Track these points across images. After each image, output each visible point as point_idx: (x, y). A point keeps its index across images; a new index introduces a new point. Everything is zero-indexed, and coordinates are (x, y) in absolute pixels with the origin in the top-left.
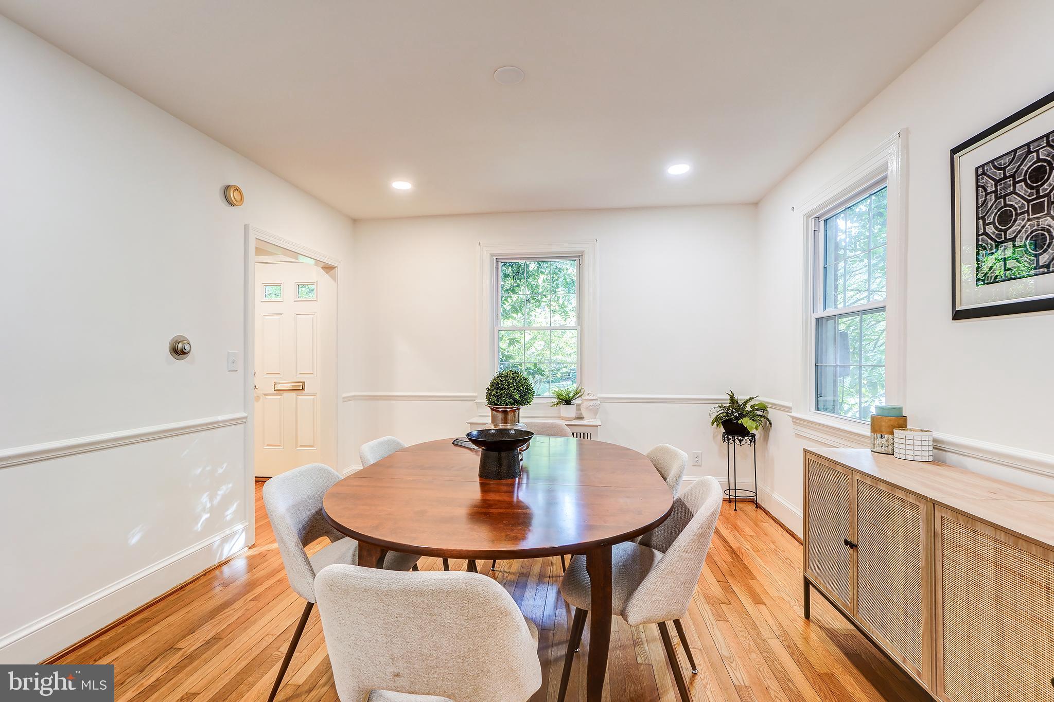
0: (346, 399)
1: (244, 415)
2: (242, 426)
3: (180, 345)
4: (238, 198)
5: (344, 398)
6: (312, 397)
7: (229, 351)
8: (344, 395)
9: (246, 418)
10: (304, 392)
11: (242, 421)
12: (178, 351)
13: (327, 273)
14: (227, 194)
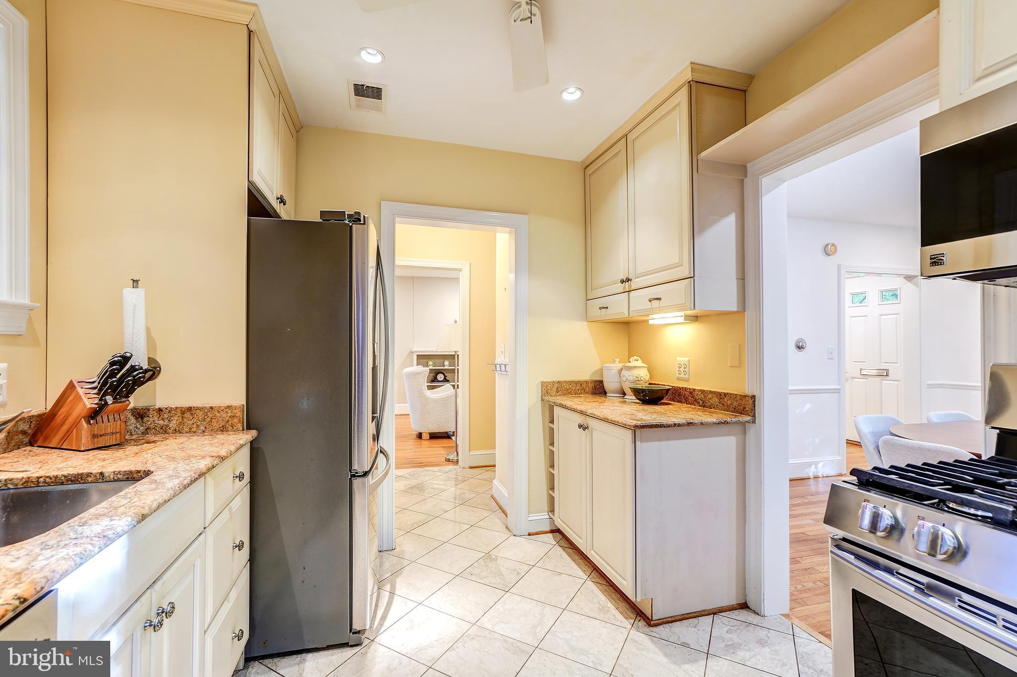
0: (930, 386)
1: (838, 387)
2: (837, 394)
3: (801, 344)
4: (833, 251)
5: (928, 385)
6: (897, 382)
7: (829, 346)
8: (928, 383)
9: (840, 389)
10: (888, 378)
11: (837, 391)
12: (800, 348)
13: (909, 281)
14: (826, 249)
